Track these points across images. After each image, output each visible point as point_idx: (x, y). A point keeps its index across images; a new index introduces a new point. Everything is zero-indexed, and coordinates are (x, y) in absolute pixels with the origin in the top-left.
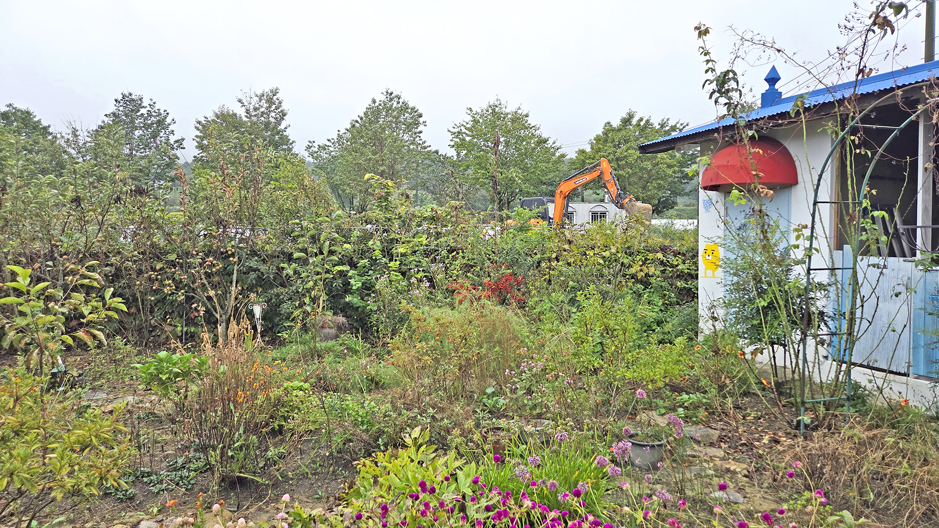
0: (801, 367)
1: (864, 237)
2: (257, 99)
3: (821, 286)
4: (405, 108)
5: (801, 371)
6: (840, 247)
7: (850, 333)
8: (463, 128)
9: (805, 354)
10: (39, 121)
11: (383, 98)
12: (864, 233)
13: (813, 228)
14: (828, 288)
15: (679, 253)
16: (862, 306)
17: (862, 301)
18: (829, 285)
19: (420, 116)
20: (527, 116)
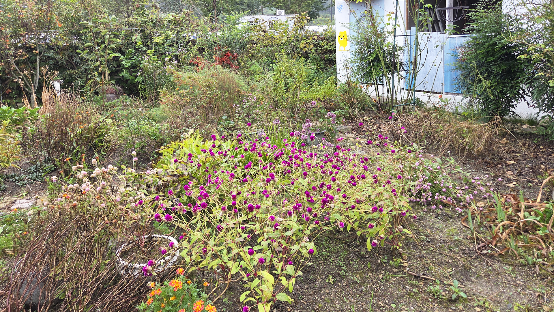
0: (391, 89)
1: (421, 19)
3: (401, 48)
5: (392, 91)
6: (409, 29)
7: (415, 70)
9: (393, 82)
12: (421, 17)
13: (396, 13)
14: (404, 49)
15: (325, 39)
16: (420, 54)
17: (420, 52)
18: (404, 47)
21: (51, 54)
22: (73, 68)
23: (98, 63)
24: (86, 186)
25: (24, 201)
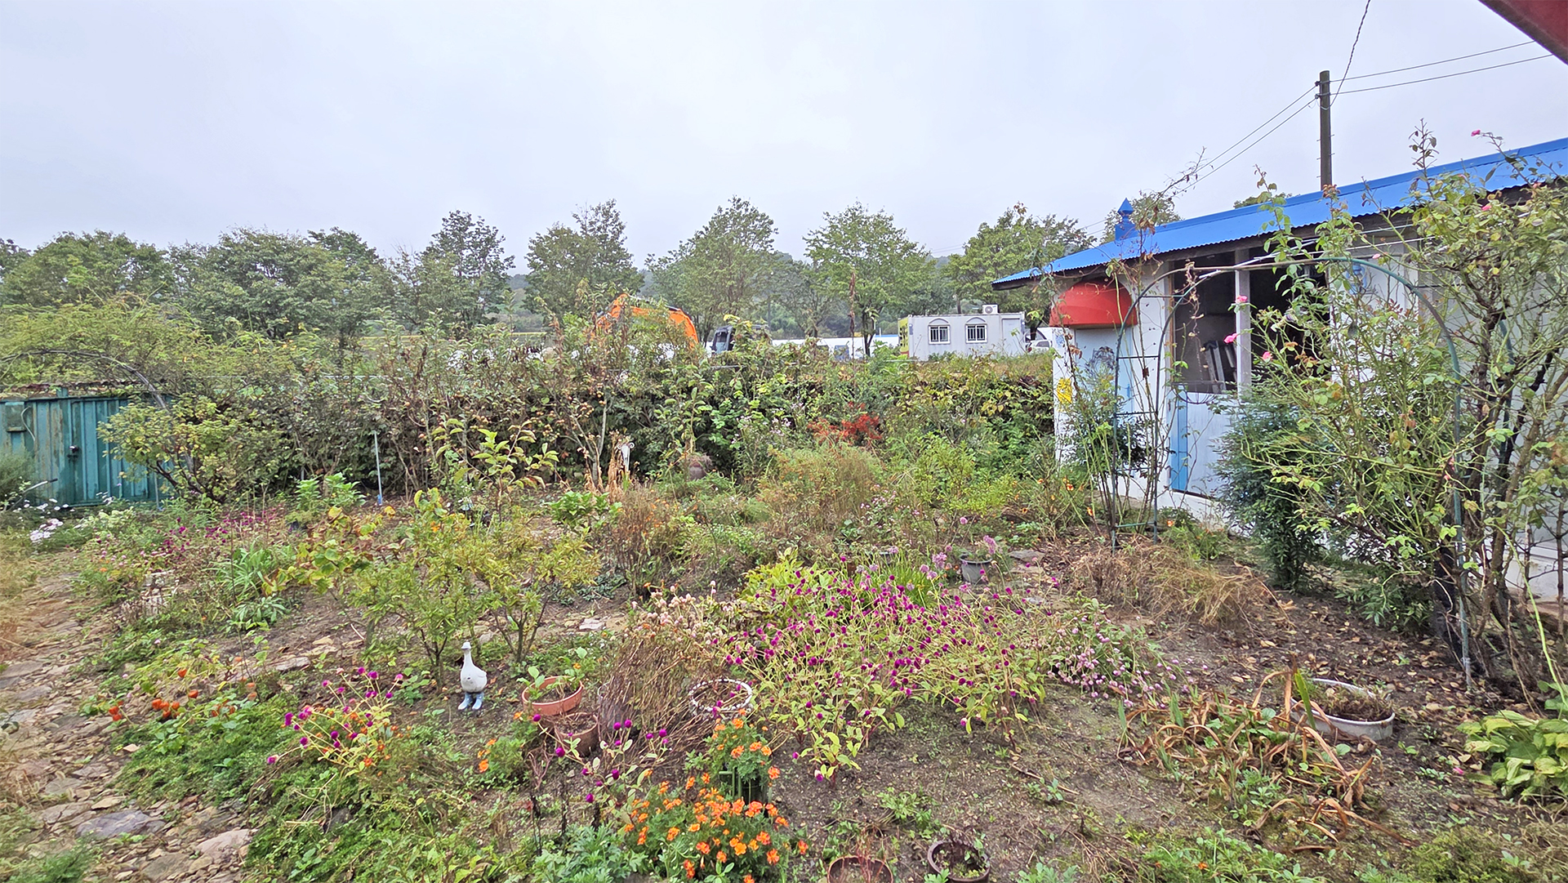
2: (593, 213)
4: (754, 215)
8: (820, 235)
10: (365, 244)
11: (730, 206)
19: (771, 223)
20: (891, 219)
21: (621, 405)
22: (647, 425)
23: (682, 427)
24: (664, 617)
25: (592, 620)
